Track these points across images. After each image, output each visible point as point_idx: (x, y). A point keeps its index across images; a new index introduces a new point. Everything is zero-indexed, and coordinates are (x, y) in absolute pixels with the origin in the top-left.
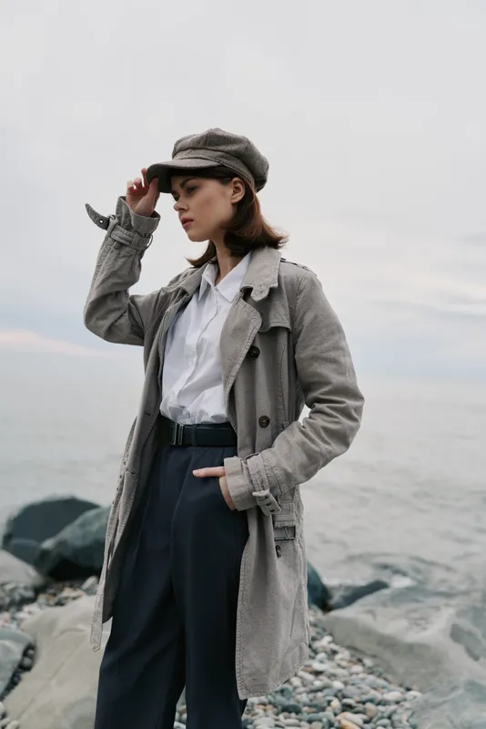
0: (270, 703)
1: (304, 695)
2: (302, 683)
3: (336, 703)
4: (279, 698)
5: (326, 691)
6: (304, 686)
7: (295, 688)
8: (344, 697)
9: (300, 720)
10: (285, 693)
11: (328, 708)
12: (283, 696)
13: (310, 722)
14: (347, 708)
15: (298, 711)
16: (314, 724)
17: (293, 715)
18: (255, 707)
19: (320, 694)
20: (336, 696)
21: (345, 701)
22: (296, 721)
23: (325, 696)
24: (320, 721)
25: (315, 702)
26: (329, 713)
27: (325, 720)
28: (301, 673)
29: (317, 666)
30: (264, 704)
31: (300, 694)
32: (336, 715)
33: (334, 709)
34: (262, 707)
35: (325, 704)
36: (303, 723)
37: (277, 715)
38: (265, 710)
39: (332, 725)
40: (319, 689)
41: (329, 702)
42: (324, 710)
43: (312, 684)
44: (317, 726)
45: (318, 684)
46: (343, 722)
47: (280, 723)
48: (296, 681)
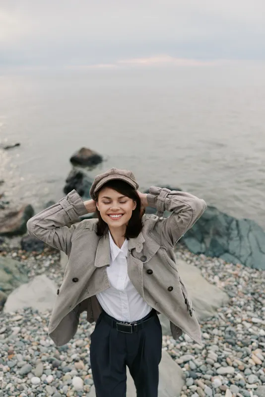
0: (222, 336)
1: (241, 335)
2: (243, 328)
3: (255, 344)
4: (227, 336)
5: (252, 336)
6: (243, 330)
7: (237, 331)
8: (261, 341)
9: (232, 350)
10: (231, 333)
11: (250, 346)
12: (230, 334)
13: (238, 351)
14: (260, 347)
15: (234, 345)
16: (239, 353)
17: (230, 346)
18: (215, 336)
19: (249, 337)
20: (257, 339)
21: (261, 344)
22: (230, 350)
23: (251, 339)
24: (243, 352)
25: (244, 341)
26: (249, 349)
27: (245, 353)
28: (244, 323)
29: (254, 320)
30: (220, 336)
31: (239, 334)
32: (252, 350)
33: (253, 347)
34: (218, 337)
35: (250, 343)
36: (234, 352)
37: (223, 343)
38: (219, 339)
39: (248, 355)
40: (250, 334)
41: (252, 342)
42: (248, 346)
43: (247, 330)
44: (240, 354)
45: (250, 330)
46: (253, 356)
47: (221, 350)
48: (239, 327)
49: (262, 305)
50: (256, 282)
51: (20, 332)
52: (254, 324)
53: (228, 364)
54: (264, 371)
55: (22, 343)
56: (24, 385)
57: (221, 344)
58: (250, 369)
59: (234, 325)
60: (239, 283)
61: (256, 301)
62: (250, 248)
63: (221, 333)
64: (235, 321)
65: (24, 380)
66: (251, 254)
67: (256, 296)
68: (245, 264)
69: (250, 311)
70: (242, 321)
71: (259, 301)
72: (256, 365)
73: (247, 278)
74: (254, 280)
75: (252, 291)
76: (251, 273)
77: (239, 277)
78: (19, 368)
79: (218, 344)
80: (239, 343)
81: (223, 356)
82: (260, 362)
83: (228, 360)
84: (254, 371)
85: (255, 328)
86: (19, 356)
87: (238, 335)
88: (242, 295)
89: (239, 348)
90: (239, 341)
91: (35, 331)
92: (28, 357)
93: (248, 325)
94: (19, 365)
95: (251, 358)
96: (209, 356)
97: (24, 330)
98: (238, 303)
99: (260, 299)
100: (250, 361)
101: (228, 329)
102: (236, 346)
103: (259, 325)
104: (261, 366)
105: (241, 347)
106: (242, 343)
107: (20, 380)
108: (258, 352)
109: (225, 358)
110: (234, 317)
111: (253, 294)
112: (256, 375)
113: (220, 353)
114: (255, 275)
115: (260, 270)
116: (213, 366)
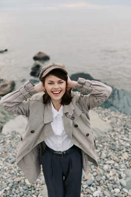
0: (109, 146)
1: (118, 146)
2: (119, 142)
3: (124, 150)
4: (111, 146)
5: (123, 146)
6: (119, 144)
7: (116, 144)
8: (128, 149)
13: (116, 153)
14: (127, 151)
15: (114, 150)
17: (113, 151)
18: (105, 146)
19: (122, 147)
20: (126, 148)
26: (121, 152)
28: (120, 140)
29: (125, 139)
30: (107, 146)
32: (123, 153)
35: (122, 149)
36: (114, 153)
38: (107, 148)
39: (121, 155)
40: (122, 145)
41: (123, 149)
42: (121, 151)
43: (121, 143)
44: (117, 155)
45: (123, 144)
46: (123, 156)
47: (108, 152)
48: (117, 142)
49: (129, 131)
50: (126, 121)
51: (10, 143)
52: (124, 140)
53: (111, 159)
54: (128, 163)
55: (11, 148)
56: (13, 167)
57: (108, 150)
58: (122, 161)
59: (115, 141)
60: (117, 121)
61: (126, 129)
62: (124, 104)
63: (108, 144)
64: (115, 139)
65: (13, 165)
66: (124, 107)
67: (126, 127)
68: (121, 112)
69: (122, 134)
70: (119, 139)
71: (127, 130)
72: (125, 160)
73: (121, 119)
74: (125, 119)
75: (124, 125)
76: (123, 116)
77: (118, 118)
78: (10, 159)
79: (106, 150)
80: (117, 149)
81: (109, 155)
82: (126, 159)
83: (111, 157)
84: (124, 163)
85: (125, 142)
86: (10, 154)
87: (116, 146)
88: (119, 127)
89: (116, 152)
90: (117, 148)
91: (18, 142)
92: (15, 154)
93: (121, 141)
94: (10, 158)
95: (122, 156)
96: (102, 155)
97: (12, 142)
98: (117, 130)
99: (128, 129)
100: (122, 158)
101: (112, 143)
102: (115, 151)
103: (127, 141)
104: (127, 160)
105: (118, 151)
106: (118, 149)
107: (11, 165)
108: (126, 153)
109: (110, 156)
110: (115, 137)
111: (124, 126)
112: (125, 164)
113: (107, 154)
114: (126, 117)
115: (128, 115)
116: (104, 160)
